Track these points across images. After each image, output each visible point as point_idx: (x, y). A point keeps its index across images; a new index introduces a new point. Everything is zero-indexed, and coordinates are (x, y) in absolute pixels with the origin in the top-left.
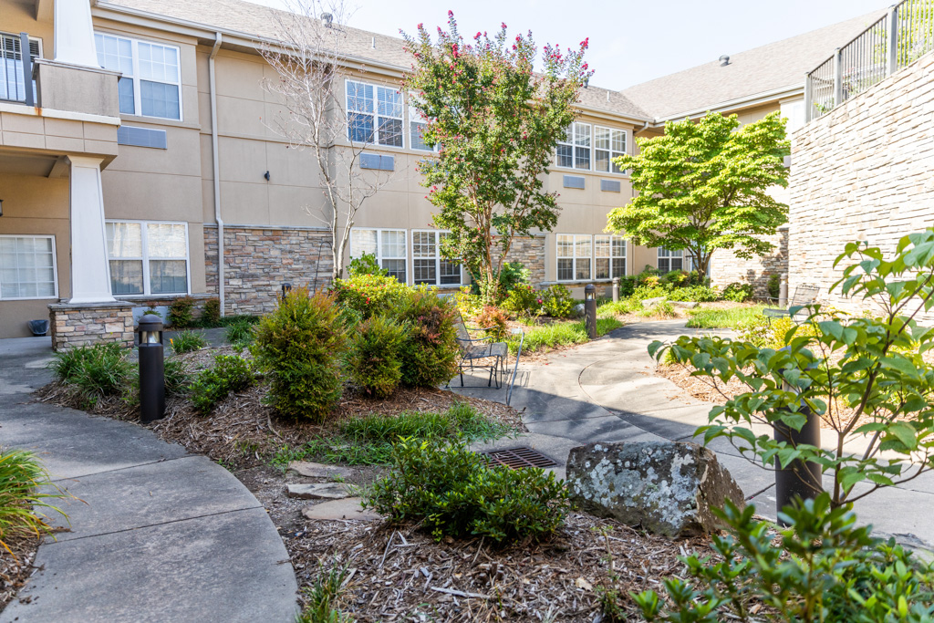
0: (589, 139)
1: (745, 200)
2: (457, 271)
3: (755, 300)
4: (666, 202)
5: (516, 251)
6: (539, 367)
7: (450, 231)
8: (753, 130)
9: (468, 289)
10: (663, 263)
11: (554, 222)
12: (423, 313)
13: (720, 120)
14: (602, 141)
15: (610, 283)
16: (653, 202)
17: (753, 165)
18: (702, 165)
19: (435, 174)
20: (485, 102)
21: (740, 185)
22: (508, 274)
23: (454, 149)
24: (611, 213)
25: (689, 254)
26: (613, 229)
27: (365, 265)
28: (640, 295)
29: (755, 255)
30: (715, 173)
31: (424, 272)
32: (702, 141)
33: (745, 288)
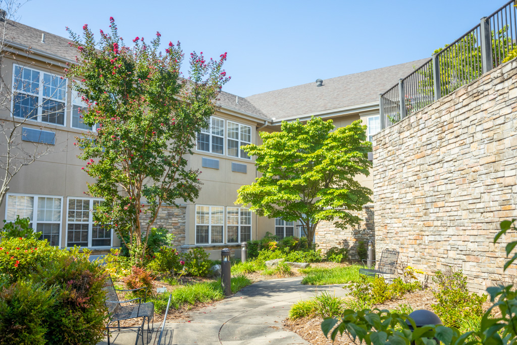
0: (222, 131)
1: (340, 184)
2: (108, 235)
3: (350, 262)
4: (283, 182)
5: (161, 218)
6: (182, 324)
7: (104, 200)
8: (344, 132)
9: (117, 251)
10: (279, 231)
11: (196, 195)
12: (74, 277)
13: (321, 123)
14: (233, 133)
15: (239, 246)
16: (273, 182)
17: (344, 158)
18: (309, 155)
19: (92, 149)
20: (140, 92)
21: (337, 172)
22: (155, 238)
23: (111, 128)
24: (240, 190)
25: (300, 224)
26: (242, 202)
27: (18, 228)
28: (262, 257)
29: (348, 226)
30: (318, 162)
31: (77, 236)
32: (309, 137)
33: (342, 251)
